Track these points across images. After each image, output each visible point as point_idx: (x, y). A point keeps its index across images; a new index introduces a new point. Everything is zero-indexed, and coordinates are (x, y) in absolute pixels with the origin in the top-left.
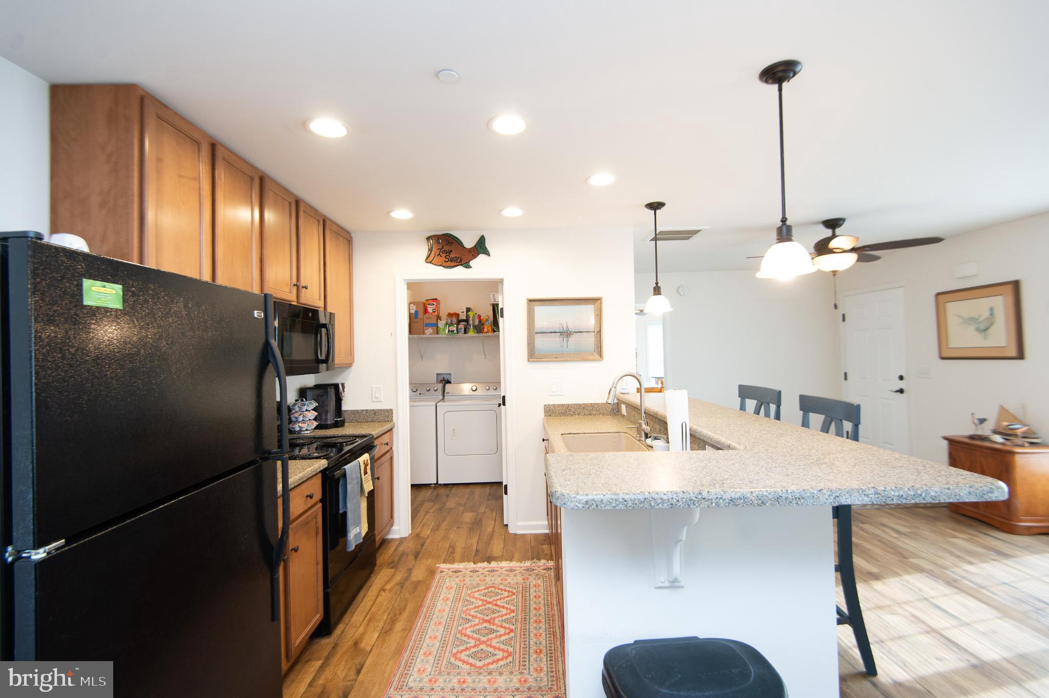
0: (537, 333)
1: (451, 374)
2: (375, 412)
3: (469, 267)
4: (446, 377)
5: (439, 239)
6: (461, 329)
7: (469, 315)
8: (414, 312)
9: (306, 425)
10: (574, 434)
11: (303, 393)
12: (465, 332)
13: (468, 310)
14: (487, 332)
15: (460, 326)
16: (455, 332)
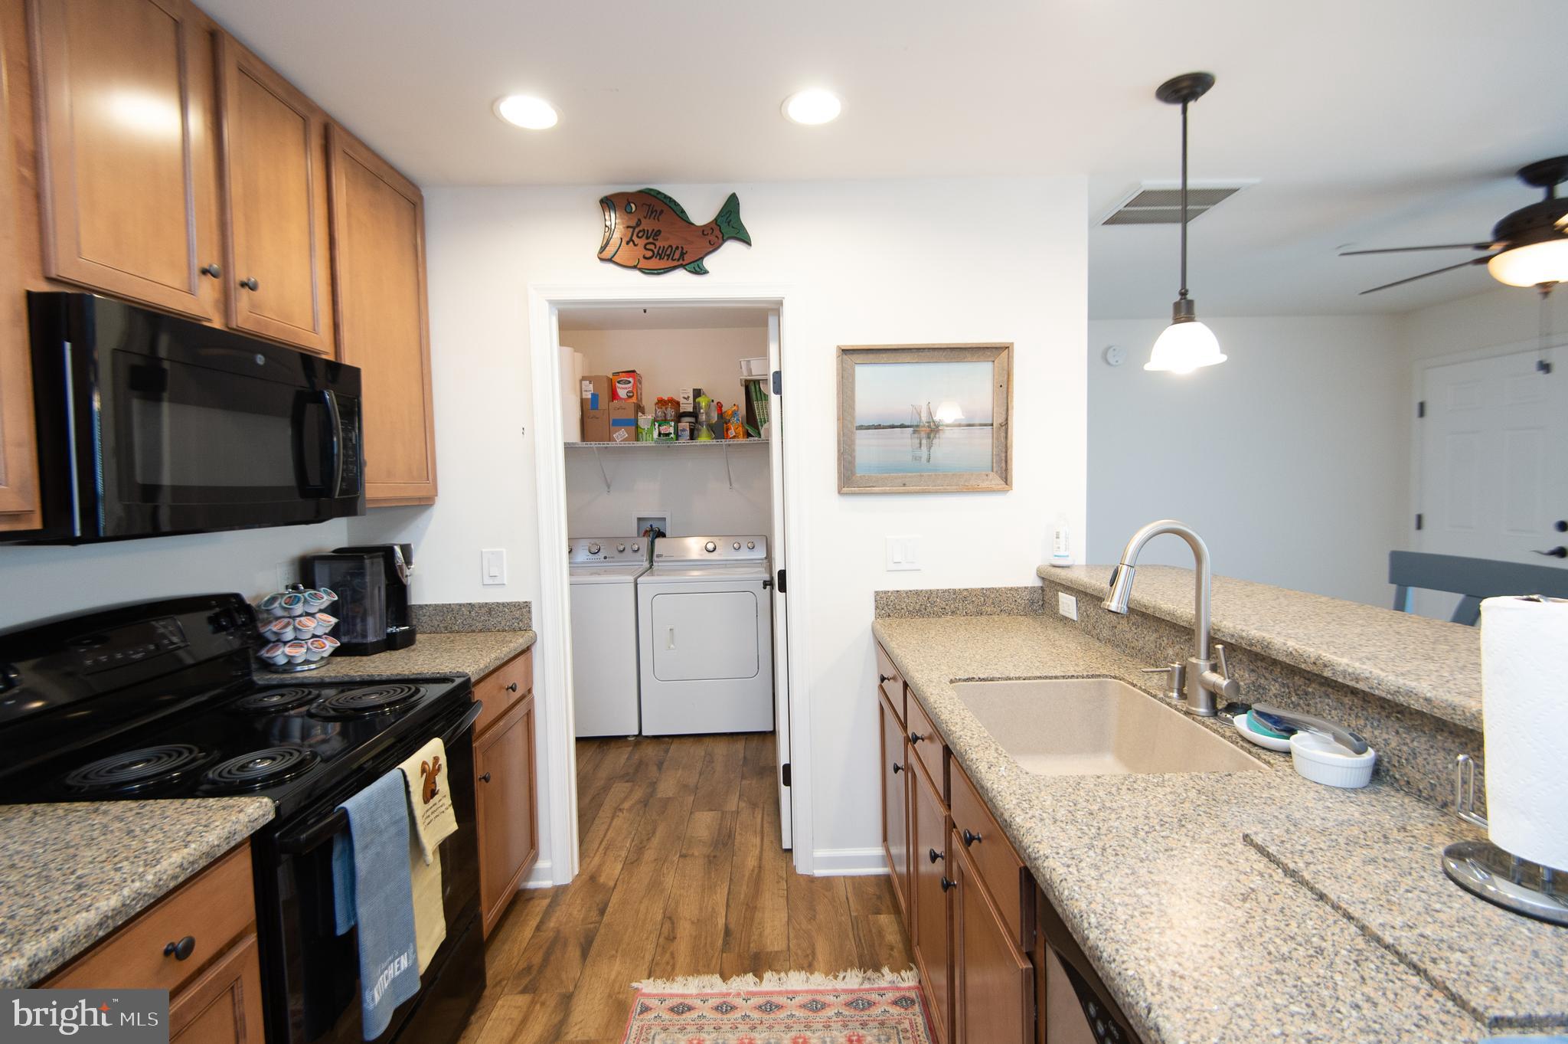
0: (861, 428)
1: (664, 519)
2: (490, 609)
3: (700, 271)
4: (656, 525)
5: (629, 203)
6: (684, 430)
7: (699, 403)
8: (590, 396)
9: (304, 650)
10: (980, 680)
11: (307, 571)
12: (692, 437)
13: (698, 393)
14: (734, 437)
15: (681, 425)
16: (672, 436)
